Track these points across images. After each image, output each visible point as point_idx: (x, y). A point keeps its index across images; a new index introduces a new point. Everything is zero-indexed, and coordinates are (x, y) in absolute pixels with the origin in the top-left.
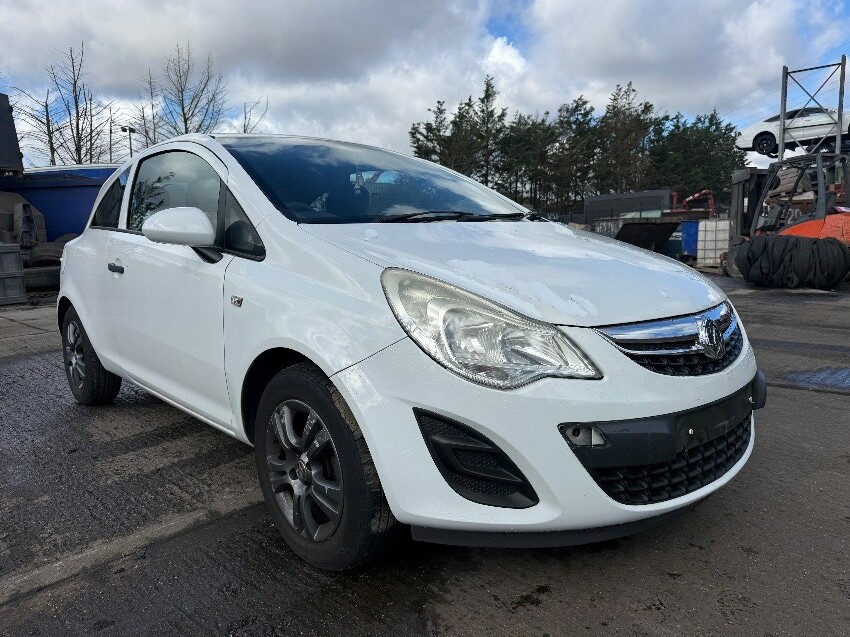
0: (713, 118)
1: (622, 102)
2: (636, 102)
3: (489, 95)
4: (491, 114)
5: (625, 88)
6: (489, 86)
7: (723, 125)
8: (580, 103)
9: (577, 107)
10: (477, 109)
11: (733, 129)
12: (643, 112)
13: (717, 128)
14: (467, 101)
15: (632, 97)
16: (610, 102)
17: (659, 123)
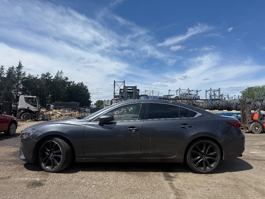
0: (82, 83)
1: (59, 76)
2: (63, 77)
3: (20, 67)
4: (21, 72)
5: (60, 72)
6: (20, 64)
7: (84, 86)
8: (48, 74)
9: (47, 75)
10: (15, 70)
11: (87, 87)
12: (65, 79)
13: (83, 87)
14: (12, 67)
15: (62, 75)
16: (56, 75)
17: (70, 83)
